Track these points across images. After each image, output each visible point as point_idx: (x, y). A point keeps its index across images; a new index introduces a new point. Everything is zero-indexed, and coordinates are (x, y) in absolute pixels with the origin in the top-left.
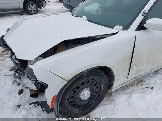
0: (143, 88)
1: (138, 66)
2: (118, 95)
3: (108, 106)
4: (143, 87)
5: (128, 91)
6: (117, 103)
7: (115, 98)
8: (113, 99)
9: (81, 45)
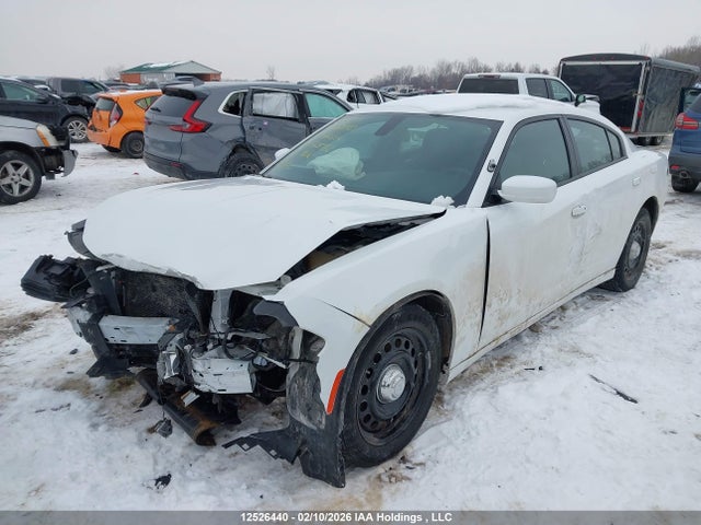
0: (518, 373)
1: (501, 299)
2: (462, 396)
3: (445, 425)
4: (517, 369)
5: (483, 385)
6: (467, 414)
7: (458, 405)
8: (453, 409)
9: (365, 245)
